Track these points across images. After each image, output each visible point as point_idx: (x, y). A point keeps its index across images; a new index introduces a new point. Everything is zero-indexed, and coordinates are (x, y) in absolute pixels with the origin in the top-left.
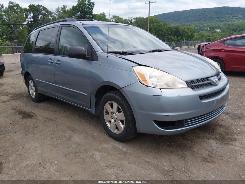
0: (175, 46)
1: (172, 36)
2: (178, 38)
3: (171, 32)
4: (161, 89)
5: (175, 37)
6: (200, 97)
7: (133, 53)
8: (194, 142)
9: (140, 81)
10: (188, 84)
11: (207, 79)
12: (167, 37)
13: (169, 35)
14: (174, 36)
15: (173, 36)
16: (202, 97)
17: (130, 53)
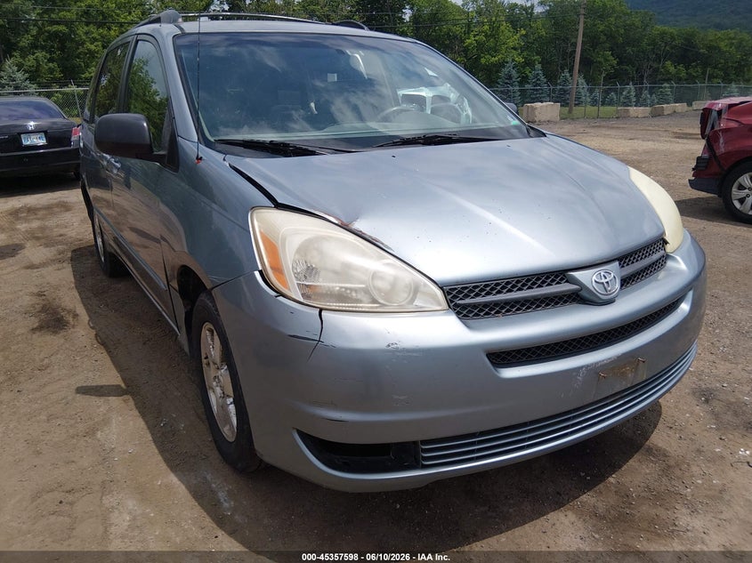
0: (671, 97)
1: (669, 63)
2: (691, 71)
3: (667, 48)
4: (323, 313)
5: (681, 67)
6: (493, 354)
7: (310, 149)
8: (494, 514)
9: (261, 272)
10: (455, 297)
11: (560, 274)
12: (651, 67)
13: (658, 59)
14: (676, 62)
15: (674, 62)
16: (504, 356)
17: (301, 149)
